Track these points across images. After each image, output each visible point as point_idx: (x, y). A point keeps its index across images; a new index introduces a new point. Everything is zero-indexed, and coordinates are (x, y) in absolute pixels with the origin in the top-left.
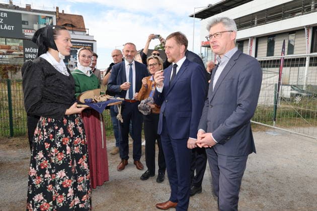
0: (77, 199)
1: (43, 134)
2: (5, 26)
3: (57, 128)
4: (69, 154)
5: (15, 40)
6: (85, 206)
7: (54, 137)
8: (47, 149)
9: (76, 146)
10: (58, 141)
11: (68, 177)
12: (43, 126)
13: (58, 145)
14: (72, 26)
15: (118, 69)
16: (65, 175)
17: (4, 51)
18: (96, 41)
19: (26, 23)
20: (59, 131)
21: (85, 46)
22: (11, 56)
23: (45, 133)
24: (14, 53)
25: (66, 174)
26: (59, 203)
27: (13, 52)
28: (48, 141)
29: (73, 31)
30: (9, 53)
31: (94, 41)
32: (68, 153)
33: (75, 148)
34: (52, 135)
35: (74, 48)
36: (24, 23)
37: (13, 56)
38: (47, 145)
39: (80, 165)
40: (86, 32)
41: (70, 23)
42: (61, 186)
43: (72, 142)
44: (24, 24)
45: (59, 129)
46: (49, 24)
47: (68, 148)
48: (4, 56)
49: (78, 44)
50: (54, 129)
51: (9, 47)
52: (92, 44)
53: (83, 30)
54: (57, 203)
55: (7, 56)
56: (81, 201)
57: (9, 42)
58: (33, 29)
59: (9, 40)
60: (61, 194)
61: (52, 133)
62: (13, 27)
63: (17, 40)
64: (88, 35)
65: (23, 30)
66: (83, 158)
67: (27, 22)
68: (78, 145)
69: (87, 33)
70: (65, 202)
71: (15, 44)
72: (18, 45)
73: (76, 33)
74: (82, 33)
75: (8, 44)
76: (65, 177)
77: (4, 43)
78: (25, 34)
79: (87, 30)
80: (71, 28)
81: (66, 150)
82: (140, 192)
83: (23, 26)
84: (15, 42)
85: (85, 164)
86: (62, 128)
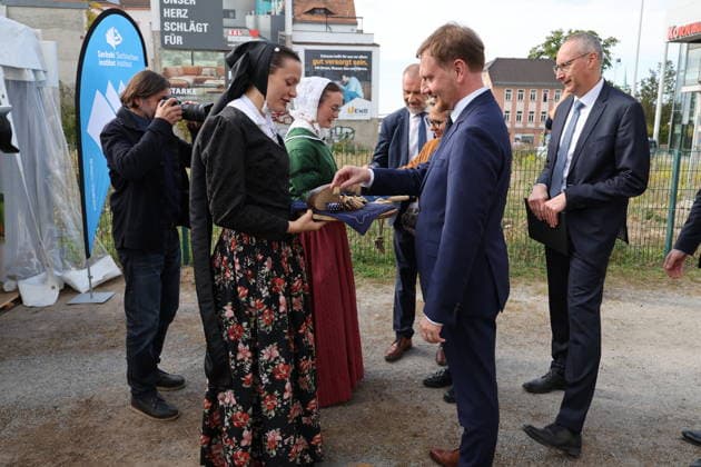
0: (298, 405)
1: (234, 268)
2: (192, 25)
3: (261, 257)
4: (284, 313)
5: (209, 53)
6: (313, 421)
7: (255, 276)
8: (244, 299)
9: (296, 297)
10: (263, 285)
11: (283, 360)
12: (232, 252)
13: (265, 292)
14: (327, 12)
15: (394, 127)
16: (276, 354)
17: (189, 79)
18: (378, 46)
19: (231, 15)
20: (266, 263)
21: (353, 59)
22: (201, 89)
23: (238, 267)
24: (208, 82)
25: (280, 353)
26: (267, 411)
27: (205, 80)
28: (244, 282)
29: (327, 23)
30: (198, 83)
31: (374, 45)
32: (282, 309)
33: (294, 299)
34: (250, 272)
35: (328, 65)
36: (227, 14)
37: (206, 90)
38: (242, 291)
39: (303, 336)
40: (356, 24)
41: (323, 6)
42: (271, 377)
43: (289, 285)
44: (228, 17)
45: (264, 260)
46: (278, 13)
47: (282, 299)
48: (189, 91)
49: (339, 56)
50: (255, 259)
51: (198, 71)
52: (369, 54)
53: (351, 20)
54: (265, 410)
55: (194, 90)
56: (305, 410)
57: (198, 59)
58: (245, 28)
59: (198, 54)
60: (271, 393)
61: (250, 268)
62: (205, 25)
63: (214, 53)
64: (361, 32)
65: (225, 30)
66: (307, 322)
67: (233, 11)
68: (299, 295)
69: (359, 28)
70: (279, 409)
71: (209, 63)
72: (214, 64)
73: (334, 28)
74: (348, 28)
75: (197, 64)
76: (278, 358)
77: (190, 61)
78: (230, 39)
79: (358, 20)
80: (323, 19)
81: (278, 304)
82: (425, 416)
83: (226, 22)
84: (208, 59)
85: (310, 334)
86: (269, 259)
